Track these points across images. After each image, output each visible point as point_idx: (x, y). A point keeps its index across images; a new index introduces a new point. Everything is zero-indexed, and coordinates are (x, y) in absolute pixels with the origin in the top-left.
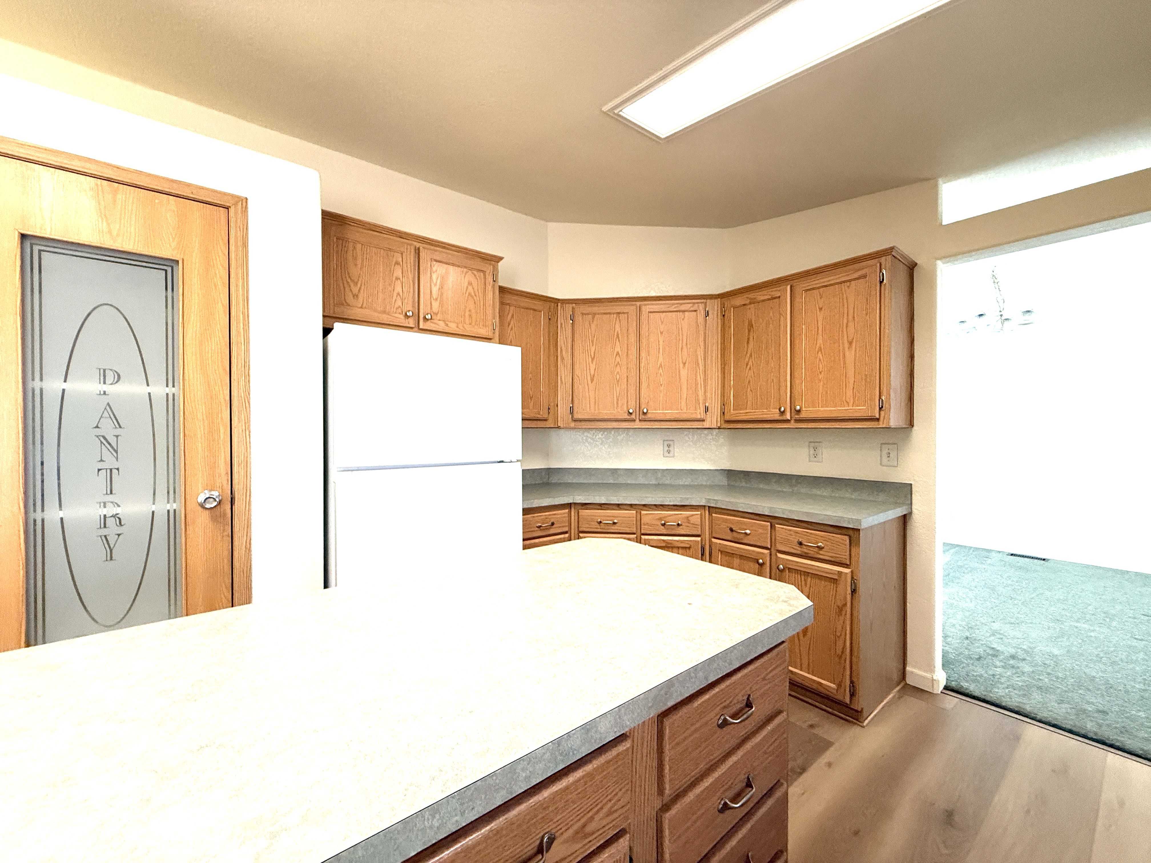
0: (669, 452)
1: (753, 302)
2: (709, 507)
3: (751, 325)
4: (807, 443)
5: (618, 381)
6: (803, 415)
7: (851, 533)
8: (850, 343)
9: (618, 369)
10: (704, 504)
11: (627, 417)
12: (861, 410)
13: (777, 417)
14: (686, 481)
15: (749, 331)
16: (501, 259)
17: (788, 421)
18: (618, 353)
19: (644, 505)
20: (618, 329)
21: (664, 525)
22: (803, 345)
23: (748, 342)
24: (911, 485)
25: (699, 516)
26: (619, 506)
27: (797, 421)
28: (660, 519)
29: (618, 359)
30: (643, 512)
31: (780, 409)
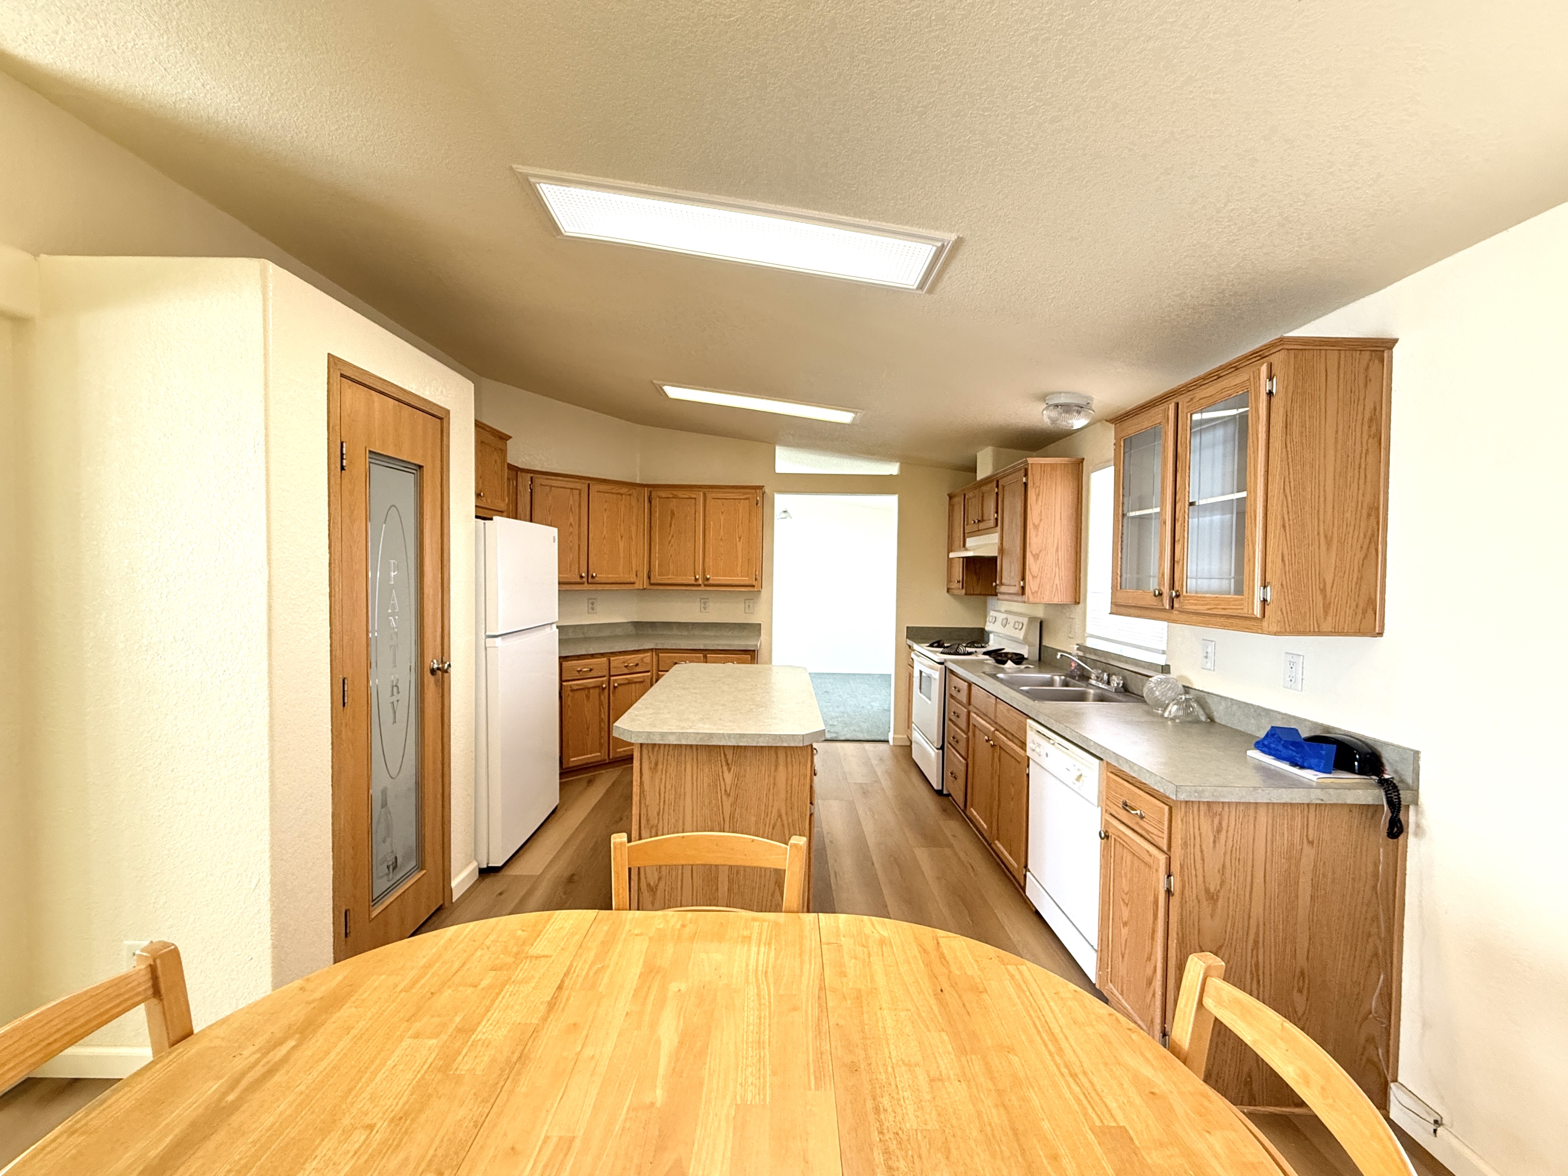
0: (593, 609)
1: (675, 497)
2: (656, 649)
3: (673, 513)
4: (699, 599)
5: (571, 548)
6: (711, 582)
7: (751, 653)
8: (740, 538)
9: (571, 538)
10: (652, 647)
11: (578, 580)
12: (745, 580)
13: (693, 582)
14: (606, 633)
15: (672, 518)
16: (510, 437)
17: (700, 585)
18: (571, 524)
19: (612, 653)
20: (571, 502)
21: (626, 667)
22: (711, 534)
23: (671, 526)
24: (760, 624)
25: (649, 658)
26: (592, 656)
27: (706, 585)
28: (624, 662)
29: (571, 529)
30: (611, 659)
31: (695, 577)
